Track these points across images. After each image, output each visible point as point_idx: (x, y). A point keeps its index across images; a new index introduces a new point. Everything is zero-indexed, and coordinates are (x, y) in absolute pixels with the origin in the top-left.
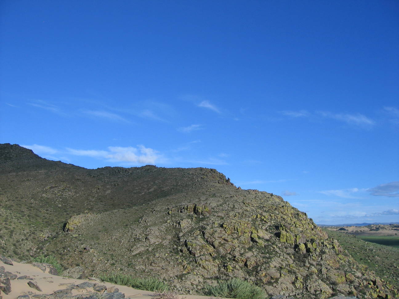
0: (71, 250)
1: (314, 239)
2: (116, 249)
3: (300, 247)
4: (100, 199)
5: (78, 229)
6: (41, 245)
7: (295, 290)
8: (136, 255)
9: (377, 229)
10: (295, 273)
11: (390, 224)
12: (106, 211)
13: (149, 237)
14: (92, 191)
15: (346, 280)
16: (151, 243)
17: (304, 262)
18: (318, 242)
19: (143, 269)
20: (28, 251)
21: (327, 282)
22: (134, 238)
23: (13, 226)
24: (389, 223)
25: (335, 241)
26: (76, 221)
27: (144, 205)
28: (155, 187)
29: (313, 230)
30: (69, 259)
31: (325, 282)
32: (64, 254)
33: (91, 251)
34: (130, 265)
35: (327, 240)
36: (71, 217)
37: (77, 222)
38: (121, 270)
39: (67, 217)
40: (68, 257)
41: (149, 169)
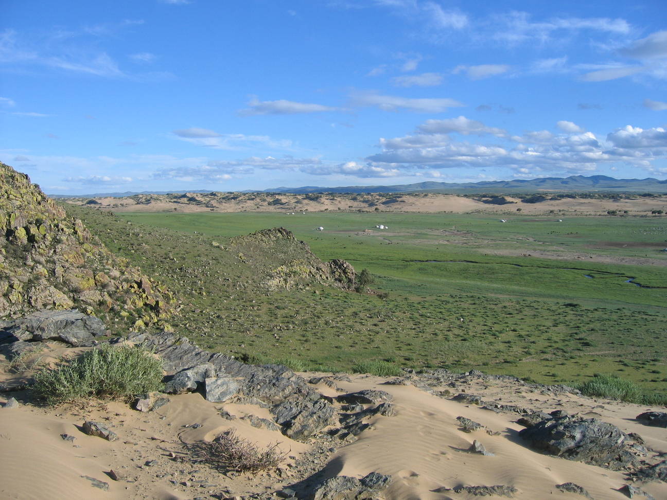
1: (42, 220)
3: (16, 234)
7: (9, 306)
9: (148, 201)
10: (8, 278)
11: (167, 194)
15: (96, 284)
17: (24, 258)
18: (49, 223)
21: (65, 288)
24: (165, 192)
25: (79, 221)
29: (39, 203)
31: (60, 289)
35: (65, 220)
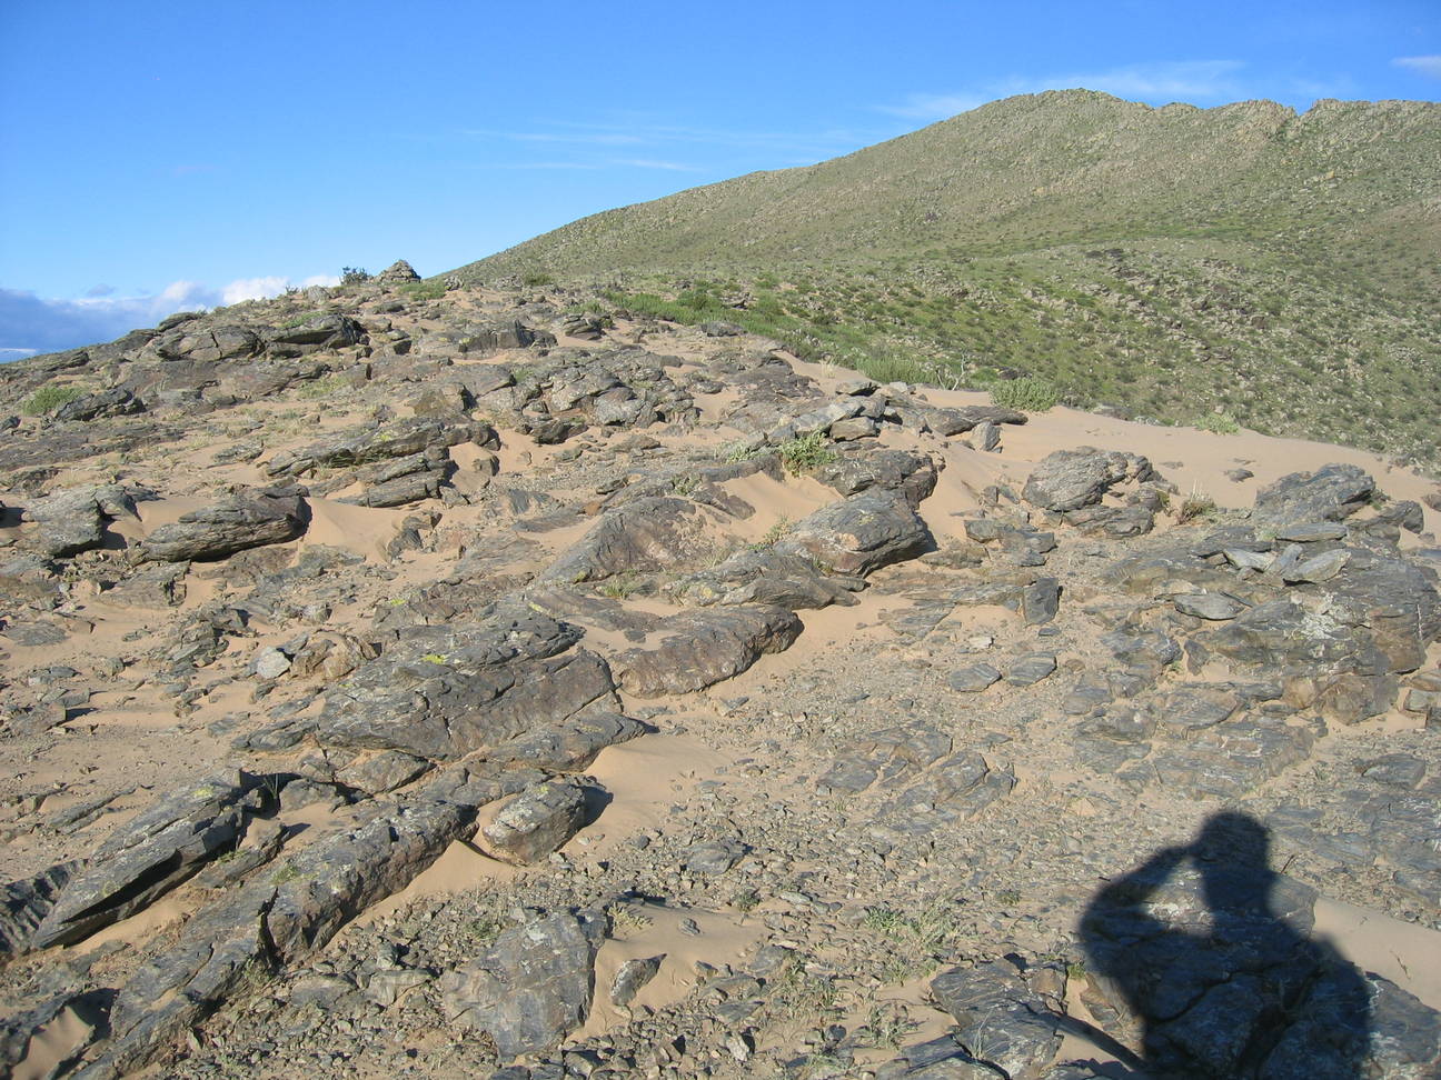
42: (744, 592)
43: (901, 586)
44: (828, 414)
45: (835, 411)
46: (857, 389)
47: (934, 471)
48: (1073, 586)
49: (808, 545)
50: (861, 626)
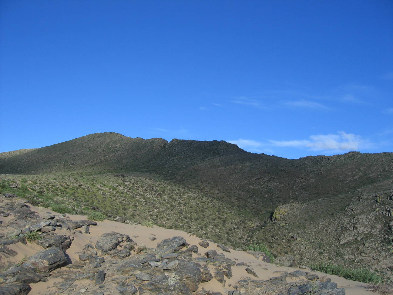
0: (279, 238)
2: (323, 238)
4: (304, 188)
5: (284, 218)
6: (251, 233)
8: (344, 244)
12: (311, 200)
13: (357, 226)
14: (295, 181)
16: (359, 232)
19: (352, 259)
20: (240, 239)
22: (342, 227)
23: (225, 215)
26: (282, 210)
27: (349, 193)
28: (360, 174)
30: (277, 247)
32: (273, 243)
33: (299, 239)
34: (338, 254)
36: (277, 206)
37: (283, 212)
38: (330, 259)
39: (273, 207)
40: (276, 245)
41: (352, 156)
42: (13, 279)
43: (60, 275)
44: (41, 225)
45: (43, 224)
46: (49, 217)
47: (71, 241)
48: (109, 273)
49: (33, 264)
50: (48, 287)
